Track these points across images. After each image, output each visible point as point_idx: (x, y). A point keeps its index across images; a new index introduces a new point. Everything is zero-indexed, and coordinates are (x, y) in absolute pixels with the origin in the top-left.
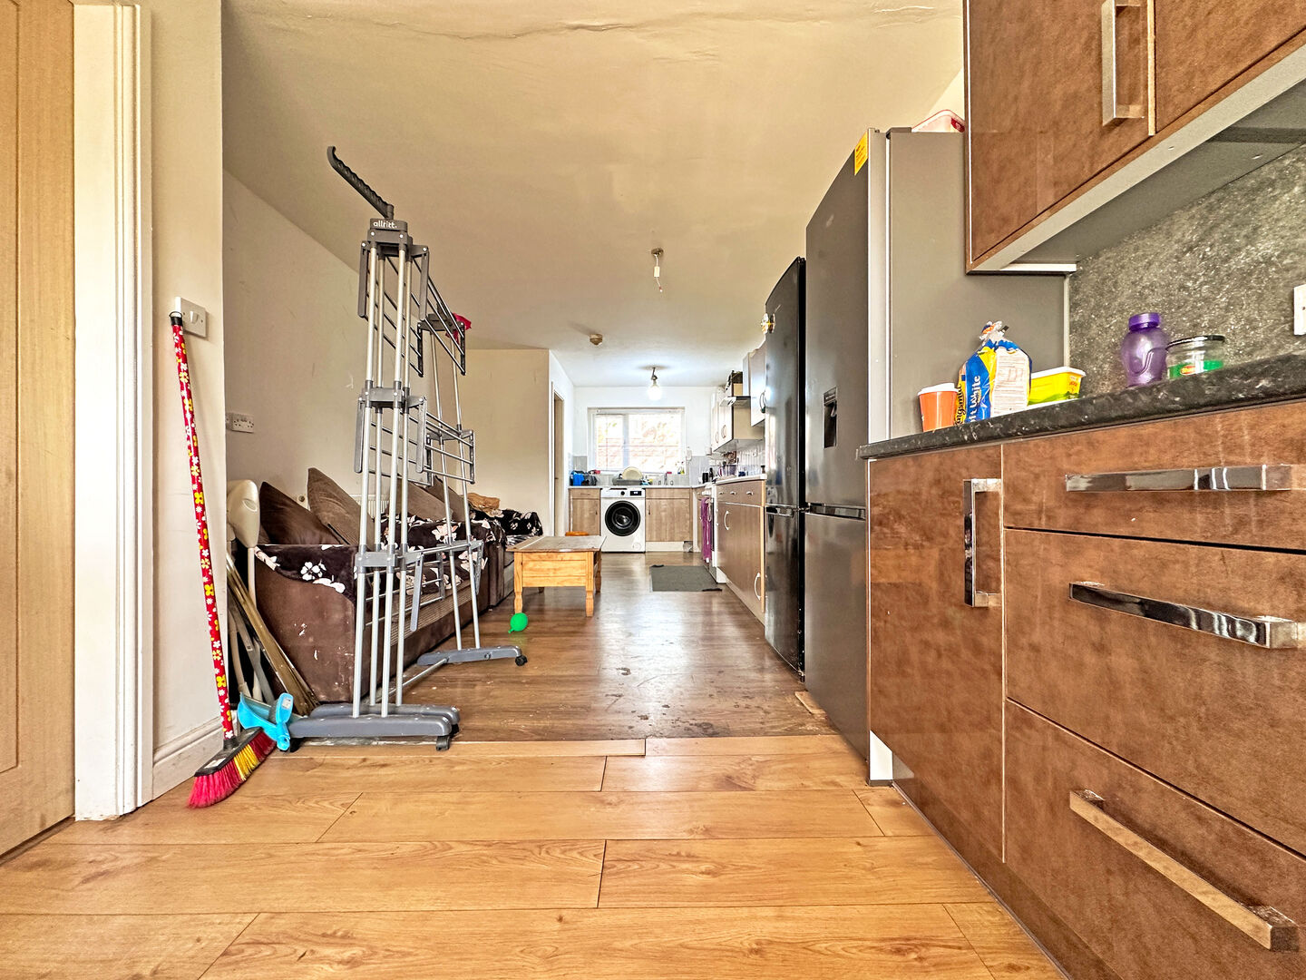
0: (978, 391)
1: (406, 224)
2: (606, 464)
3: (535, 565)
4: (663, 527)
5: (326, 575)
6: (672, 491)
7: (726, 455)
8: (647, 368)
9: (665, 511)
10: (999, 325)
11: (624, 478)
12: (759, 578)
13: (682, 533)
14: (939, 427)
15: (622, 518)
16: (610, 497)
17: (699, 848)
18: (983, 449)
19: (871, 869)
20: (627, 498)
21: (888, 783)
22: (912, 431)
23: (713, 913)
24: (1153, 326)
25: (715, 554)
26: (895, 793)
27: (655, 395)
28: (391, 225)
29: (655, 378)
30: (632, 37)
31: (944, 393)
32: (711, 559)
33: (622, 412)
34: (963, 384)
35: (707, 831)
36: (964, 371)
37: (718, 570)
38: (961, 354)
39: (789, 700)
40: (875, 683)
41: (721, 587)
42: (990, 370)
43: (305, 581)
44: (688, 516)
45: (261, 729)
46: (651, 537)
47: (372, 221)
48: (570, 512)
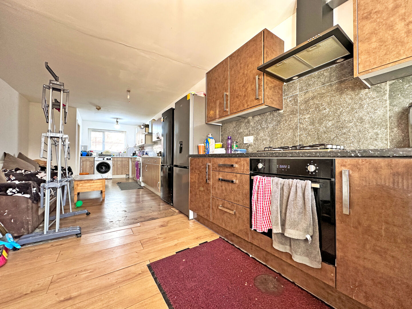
0: (207, 146)
1: (63, 83)
2: (96, 149)
3: (82, 185)
4: (119, 170)
5: (18, 192)
6: (122, 158)
7: (140, 147)
8: (115, 118)
9: (119, 165)
10: (211, 134)
11: (104, 153)
12: (159, 183)
13: (126, 172)
14: (202, 154)
15: (103, 168)
16: (98, 160)
17: (160, 236)
18: (209, 158)
19: (191, 231)
20: (105, 161)
21: (193, 219)
22: (197, 154)
23: (166, 243)
24: (230, 138)
25: (141, 178)
26: (194, 220)
27: (117, 127)
28: (58, 83)
29: (117, 122)
30: (136, 50)
31: (203, 146)
32: (139, 180)
33: (103, 131)
34: (205, 144)
35: (160, 234)
36: (205, 142)
37: (142, 182)
38: (205, 138)
39: (170, 210)
40: (190, 200)
41: (143, 187)
42: (209, 143)
43: (9, 195)
44: (128, 166)
45: (4, 245)
46: (114, 174)
47: (50, 81)
48: (81, 166)
